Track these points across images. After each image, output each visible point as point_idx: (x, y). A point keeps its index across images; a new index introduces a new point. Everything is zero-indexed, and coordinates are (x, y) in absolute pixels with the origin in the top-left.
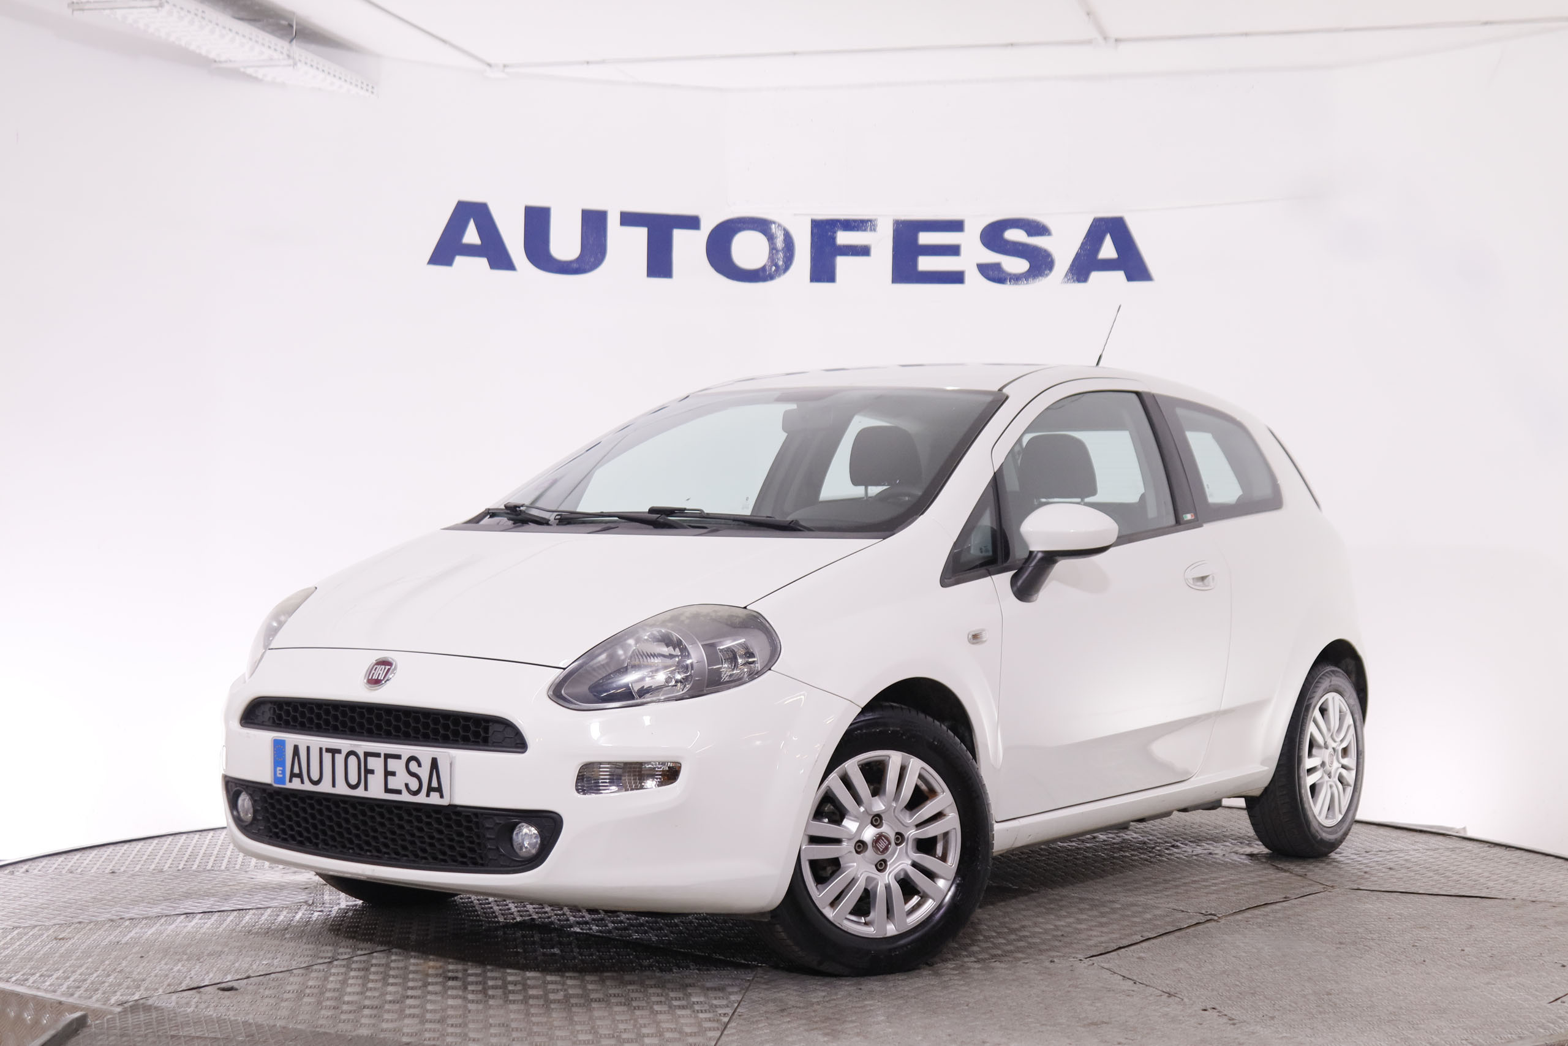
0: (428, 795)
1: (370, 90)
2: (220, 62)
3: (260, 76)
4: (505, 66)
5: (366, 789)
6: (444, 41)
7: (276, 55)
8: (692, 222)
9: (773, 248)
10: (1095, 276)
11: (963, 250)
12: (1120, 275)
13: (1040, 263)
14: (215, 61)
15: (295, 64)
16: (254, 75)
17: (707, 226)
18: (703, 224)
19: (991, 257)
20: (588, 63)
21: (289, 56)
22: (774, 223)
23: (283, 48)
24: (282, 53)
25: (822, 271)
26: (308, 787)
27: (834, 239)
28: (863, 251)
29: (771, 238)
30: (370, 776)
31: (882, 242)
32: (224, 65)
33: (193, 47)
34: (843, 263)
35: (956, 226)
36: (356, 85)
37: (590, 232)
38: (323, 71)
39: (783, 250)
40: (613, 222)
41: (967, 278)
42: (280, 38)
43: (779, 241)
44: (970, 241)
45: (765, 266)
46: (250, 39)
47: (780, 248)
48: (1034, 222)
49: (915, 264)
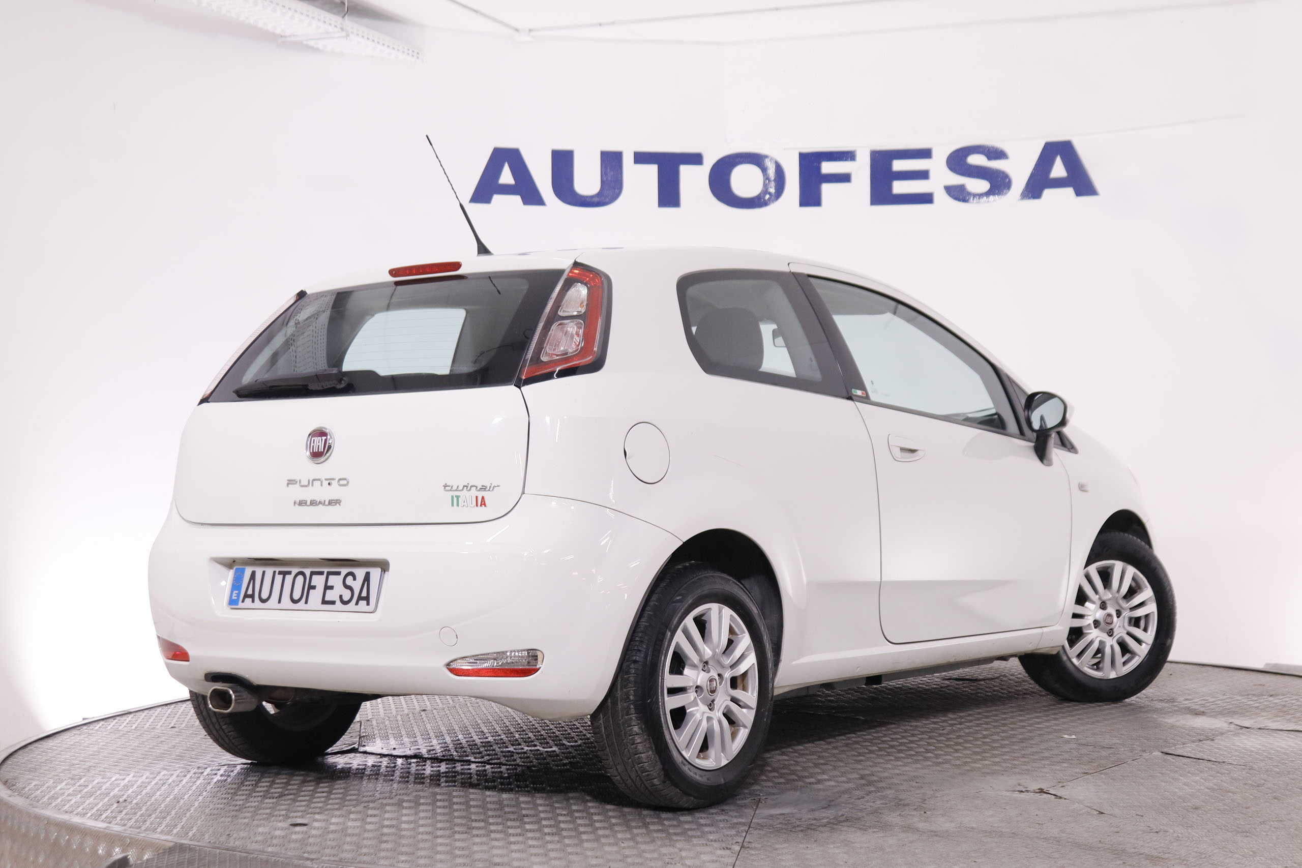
1: (415, 54)
2: (285, 37)
3: (321, 47)
4: (530, 30)
6: (476, 11)
7: (331, 29)
8: (696, 159)
9: (766, 177)
10: (1048, 193)
11: (931, 174)
12: (1069, 191)
13: (999, 183)
14: (281, 36)
15: (348, 36)
16: (315, 46)
17: (709, 162)
18: (705, 160)
19: (957, 180)
20: (600, 25)
21: (342, 29)
22: (766, 157)
23: (336, 22)
24: (336, 26)
25: (810, 197)
27: (819, 168)
28: (845, 178)
29: (764, 170)
31: (861, 170)
32: (288, 39)
33: (260, 25)
34: (827, 189)
35: (925, 154)
36: (403, 52)
37: (608, 170)
38: (373, 41)
39: (775, 180)
40: (628, 160)
41: (936, 198)
42: (334, 14)
43: (771, 172)
44: (937, 166)
45: (760, 194)
46: (308, 16)
47: (773, 178)
48: (993, 147)
49: (890, 188)
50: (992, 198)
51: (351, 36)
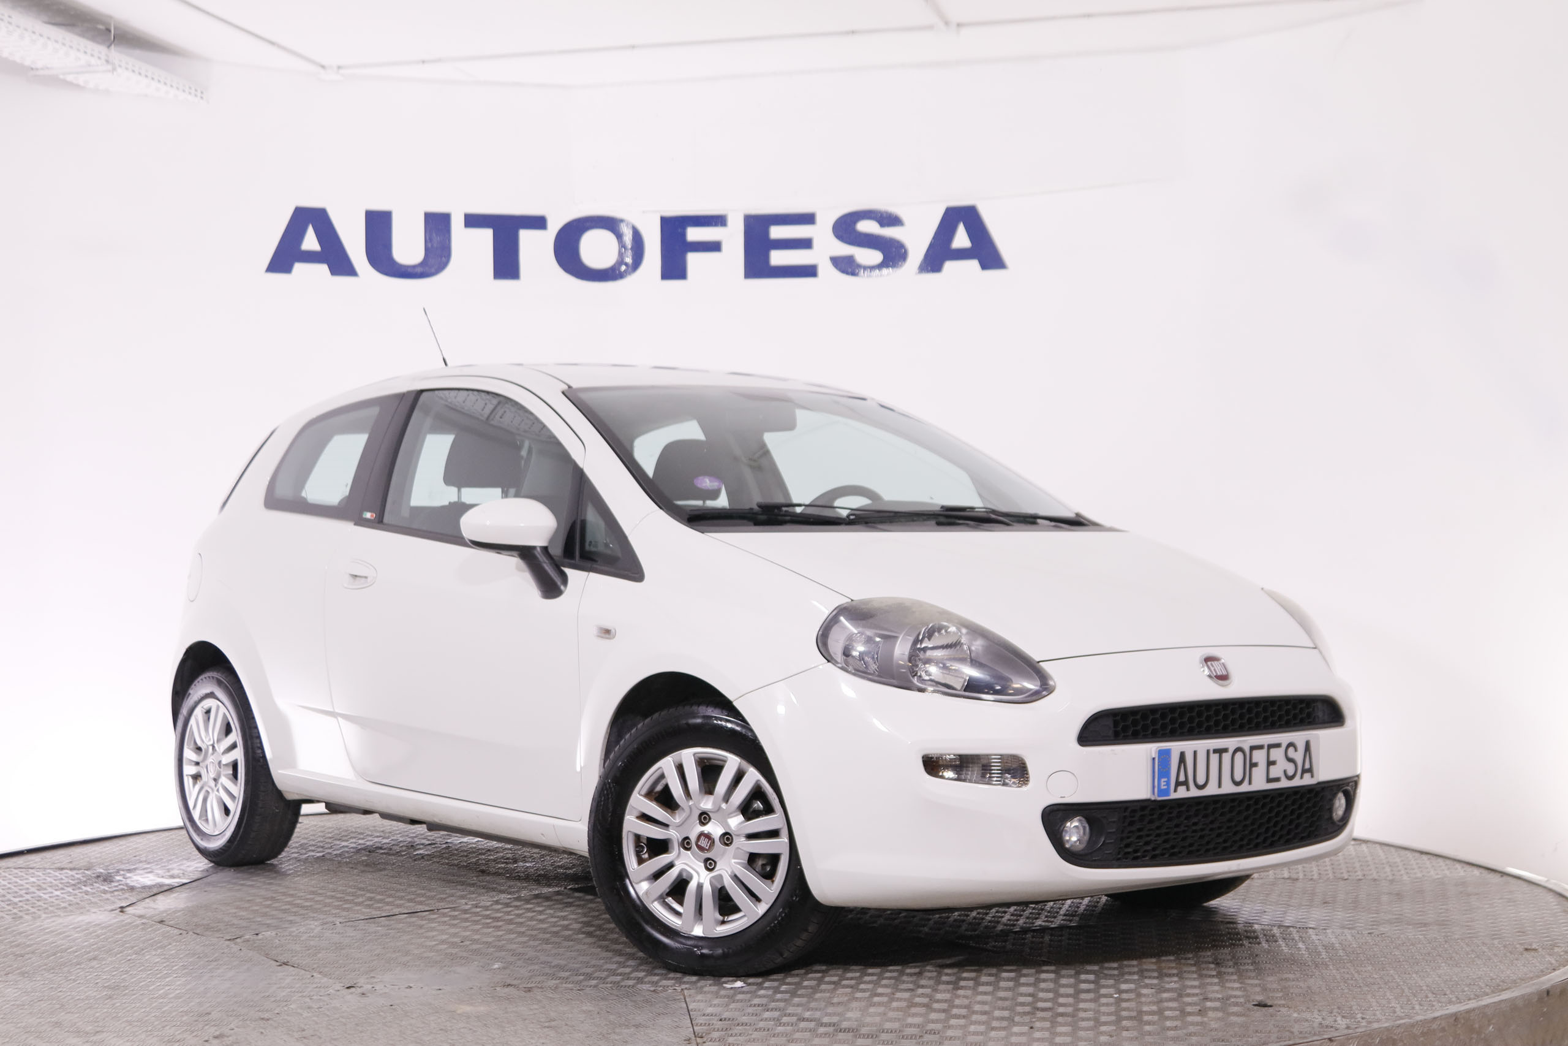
0: (1302, 777)
1: (199, 94)
2: (37, 69)
3: (81, 83)
4: (339, 67)
5: (1250, 783)
6: (272, 43)
7: (93, 61)
8: (538, 223)
9: (622, 245)
10: (949, 266)
11: (815, 243)
12: (974, 264)
13: (893, 254)
14: (32, 69)
15: (114, 69)
16: (75, 82)
17: (554, 226)
18: (550, 224)
19: (844, 250)
20: (423, 62)
21: (107, 61)
22: (622, 221)
23: (100, 52)
24: (99, 58)
25: (673, 269)
26: (1194, 793)
27: (684, 235)
28: (714, 247)
29: (619, 236)
30: (1254, 769)
31: (733, 237)
32: (41, 73)
34: (693, 260)
35: (808, 219)
36: (184, 91)
37: (434, 235)
38: (146, 76)
39: (632, 249)
40: (457, 224)
41: (820, 271)
42: (98, 43)
43: (628, 238)
44: (822, 234)
45: (615, 265)
46: (64, 44)
47: (630, 247)
48: (886, 213)
49: (767, 258)
50: (885, 271)
51: (119, 70)
